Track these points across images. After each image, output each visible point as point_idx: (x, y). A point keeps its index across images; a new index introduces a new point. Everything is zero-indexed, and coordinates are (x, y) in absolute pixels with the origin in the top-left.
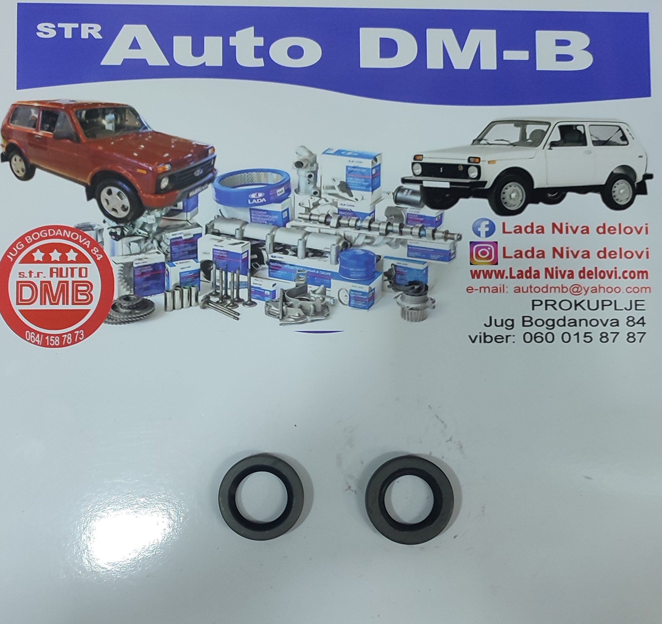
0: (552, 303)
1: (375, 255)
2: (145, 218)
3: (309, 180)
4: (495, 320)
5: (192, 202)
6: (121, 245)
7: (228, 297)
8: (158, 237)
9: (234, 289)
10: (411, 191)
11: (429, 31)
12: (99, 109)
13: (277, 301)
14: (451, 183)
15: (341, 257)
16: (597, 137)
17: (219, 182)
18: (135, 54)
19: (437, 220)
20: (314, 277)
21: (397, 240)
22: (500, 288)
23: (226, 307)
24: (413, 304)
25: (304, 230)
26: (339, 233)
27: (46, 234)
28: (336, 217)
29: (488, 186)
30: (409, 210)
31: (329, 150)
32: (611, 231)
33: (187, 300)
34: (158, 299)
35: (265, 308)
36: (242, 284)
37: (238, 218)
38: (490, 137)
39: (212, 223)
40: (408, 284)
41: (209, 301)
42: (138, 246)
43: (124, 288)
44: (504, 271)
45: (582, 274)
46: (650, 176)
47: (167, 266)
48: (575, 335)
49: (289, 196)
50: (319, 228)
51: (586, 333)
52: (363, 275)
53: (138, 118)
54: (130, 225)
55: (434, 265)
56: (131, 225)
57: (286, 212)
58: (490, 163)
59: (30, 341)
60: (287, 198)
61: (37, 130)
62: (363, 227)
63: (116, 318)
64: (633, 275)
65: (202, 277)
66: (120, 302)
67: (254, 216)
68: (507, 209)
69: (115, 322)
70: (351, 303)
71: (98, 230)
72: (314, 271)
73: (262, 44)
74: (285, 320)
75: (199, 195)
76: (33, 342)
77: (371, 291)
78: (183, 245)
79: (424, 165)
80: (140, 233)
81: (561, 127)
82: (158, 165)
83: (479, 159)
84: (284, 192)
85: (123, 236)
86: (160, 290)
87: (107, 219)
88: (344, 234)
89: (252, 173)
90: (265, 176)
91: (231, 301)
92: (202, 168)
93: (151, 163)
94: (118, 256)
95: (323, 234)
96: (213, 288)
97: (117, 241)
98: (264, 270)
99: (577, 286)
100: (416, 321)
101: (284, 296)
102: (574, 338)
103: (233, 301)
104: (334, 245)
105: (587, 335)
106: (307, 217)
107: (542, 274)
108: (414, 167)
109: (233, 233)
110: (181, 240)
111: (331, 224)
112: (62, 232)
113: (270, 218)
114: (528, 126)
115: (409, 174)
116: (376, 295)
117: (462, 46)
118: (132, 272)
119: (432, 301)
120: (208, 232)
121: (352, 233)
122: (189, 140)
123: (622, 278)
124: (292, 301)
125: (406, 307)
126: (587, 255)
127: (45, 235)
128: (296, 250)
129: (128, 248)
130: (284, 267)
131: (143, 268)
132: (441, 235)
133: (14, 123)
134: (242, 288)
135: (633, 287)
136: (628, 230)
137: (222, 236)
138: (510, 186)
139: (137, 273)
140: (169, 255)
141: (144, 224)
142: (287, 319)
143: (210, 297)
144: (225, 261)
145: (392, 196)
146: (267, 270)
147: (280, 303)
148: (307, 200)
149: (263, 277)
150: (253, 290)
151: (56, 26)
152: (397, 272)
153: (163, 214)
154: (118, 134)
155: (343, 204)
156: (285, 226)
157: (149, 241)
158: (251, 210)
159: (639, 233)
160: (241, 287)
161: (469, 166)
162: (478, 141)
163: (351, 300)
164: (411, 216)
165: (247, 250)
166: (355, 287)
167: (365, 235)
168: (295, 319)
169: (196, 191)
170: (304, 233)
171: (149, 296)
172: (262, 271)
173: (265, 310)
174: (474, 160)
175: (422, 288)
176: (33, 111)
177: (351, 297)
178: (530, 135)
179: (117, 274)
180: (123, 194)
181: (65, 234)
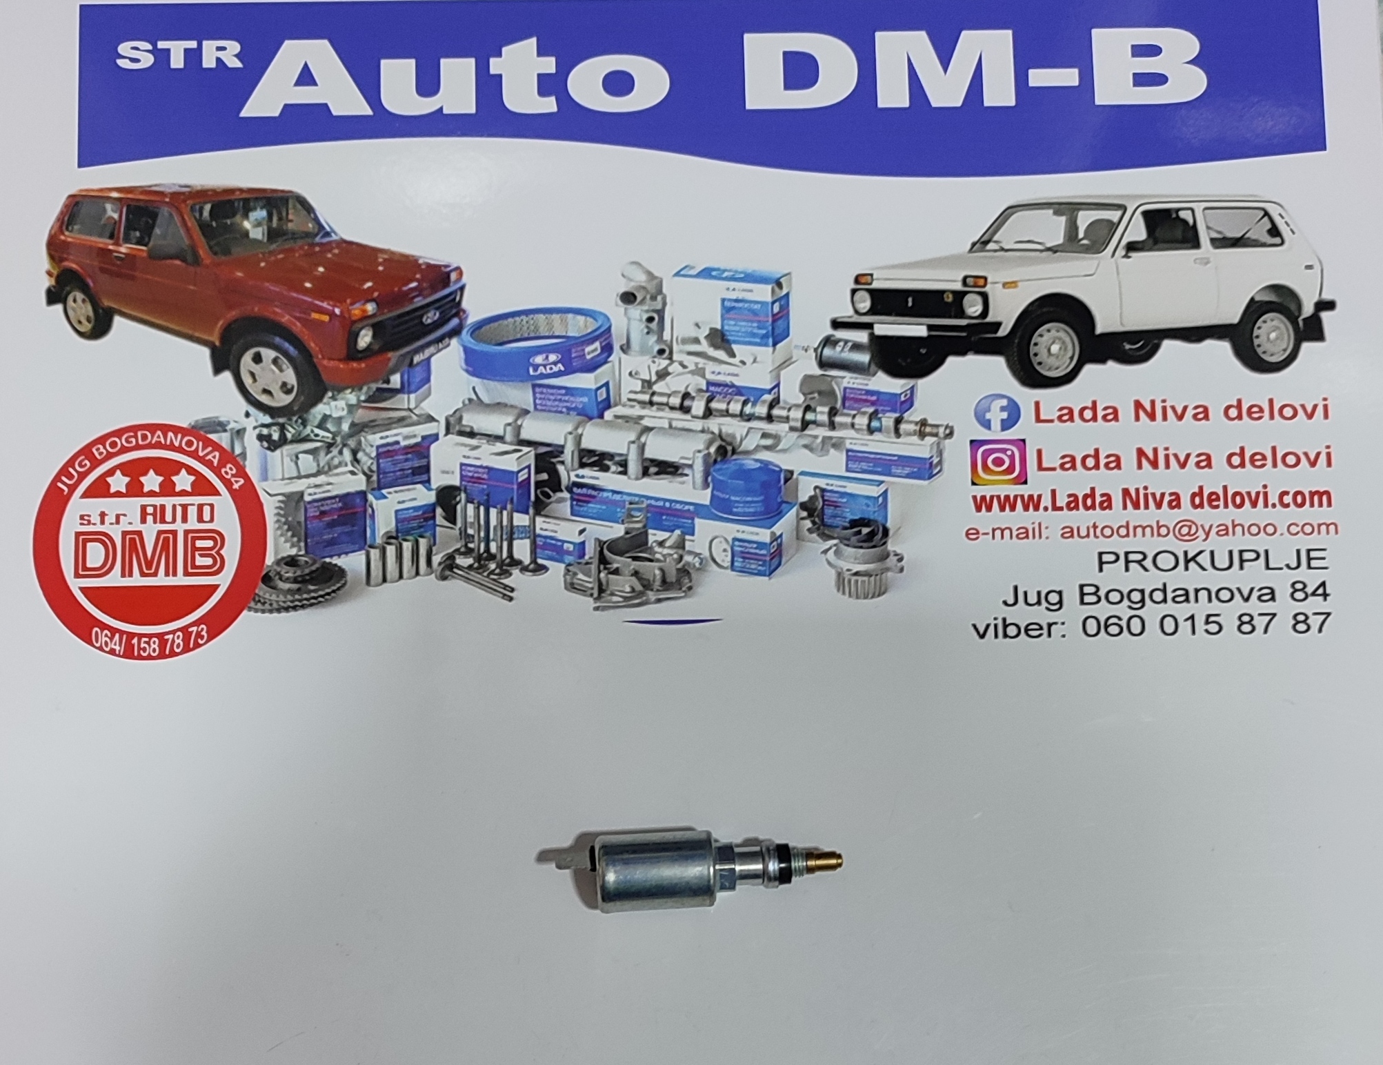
0: (1140, 557)
1: (781, 470)
2: (327, 407)
3: (647, 327)
4: (1026, 593)
5: (418, 374)
6: (280, 459)
7: (492, 557)
8: (352, 443)
9: (502, 541)
10: (850, 344)
11: (881, 37)
12: (236, 199)
13: (587, 563)
14: (930, 328)
15: (714, 473)
16: (1219, 229)
17: (471, 335)
18: (306, 95)
19: (903, 398)
20: (663, 514)
21: (825, 439)
22: (1034, 529)
23: (488, 577)
24: (859, 563)
25: (639, 424)
26: (708, 429)
27: (133, 440)
28: (703, 397)
29: (1003, 332)
30: (849, 380)
31: (688, 268)
32: (1254, 412)
33: (410, 563)
34: (352, 562)
35: (565, 576)
36: (519, 531)
37: (509, 404)
38: (1006, 236)
39: (457, 413)
40: (847, 525)
41: (454, 566)
42: (314, 458)
43: (286, 541)
44: (1040, 497)
45: (1197, 501)
46: (1330, 305)
47: (370, 497)
48: (1187, 620)
49: (610, 359)
50: (669, 419)
51: (1209, 616)
52: (759, 509)
53: (312, 215)
54: (296, 421)
55: (899, 488)
56: (300, 421)
57: (604, 389)
58: (1007, 286)
59: (101, 649)
60: (606, 362)
61: (117, 244)
62: (757, 415)
63: (270, 600)
64: (1300, 499)
65: (440, 519)
66: (279, 569)
67: (540, 399)
68: (1041, 375)
69: (269, 607)
70: (736, 564)
71: (234, 431)
72: (661, 504)
73: (553, 70)
74: (603, 600)
75: (433, 359)
76: (107, 649)
77: (776, 539)
78: (401, 457)
79: (874, 293)
80: (317, 435)
81: (1146, 214)
82: (352, 304)
83: (985, 279)
84: (599, 351)
85: (283, 441)
86: (357, 546)
87: (252, 410)
88: (720, 431)
89: (536, 315)
90: (562, 320)
91: (497, 563)
92: (437, 309)
93: (339, 301)
94: (274, 480)
95: (676, 432)
96: (461, 539)
97: (273, 451)
98: (562, 503)
99: (1189, 523)
100: (866, 598)
101: (601, 552)
102: (1185, 627)
103: (501, 565)
104: (699, 451)
105: (1212, 619)
106: (646, 397)
107: (1117, 500)
108: (855, 298)
109: (501, 433)
110: (397, 447)
111: (694, 412)
112: (165, 438)
113: (573, 402)
114: (1081, 214)
115: (846, 312)
116: (783, 547)
117: (945, 62)
118: (302, 511)
119: (897, 557)
120: (451, 431)
121: (734, 428)
122: (413, 256)
123: (1278, 506)
124: (618, 561)
125: (845, 569)
126: (1206, 461)
127: (131, 442)
128: (623, 463)
129: (293, 465)
130: (600, 495)
131: (323, 502)
133: (71, 231)
134: (518, 538)
135: (1301, 524)
136: (1288, 412)
137: (480, 439)
138: (1049, 331)
139: (312, 512)
140: (375, 478)
141: (326, 418)
142: (609, 598)
143: (454, 558)
144: (485, 486)
145: (814, 355)
146: (569, 503)
147: (594, 567)
148: (646, 366)
149: (559, 517)
150: (540, 541)
151: (155, 45)
152: (826, 503)
153: (363, 398)
154: (273, 247)
155: (716, 372)
156: (601, 416)
157: (335, 451)
158: (534, 386)
159: (1310, 416)
160: (515, 536)
161: (966, 293)
162: (982, 243)
163: (736, 559)
164: (851, 393)
165: (528, 465)
166: (743, 532)
167: (762, 432)
168: (626, 599)
169: (427, 352)
170: (639, 430)
171: (335, 558)
172: (559, 505)
173: (565, 581)
174: (975, 283)
175: (877, 534)
176: (109, 207)
177: (735, 553)
178: (1086, 231)
179: (272, 516)
180: (284, 362)
181: (171, 440)
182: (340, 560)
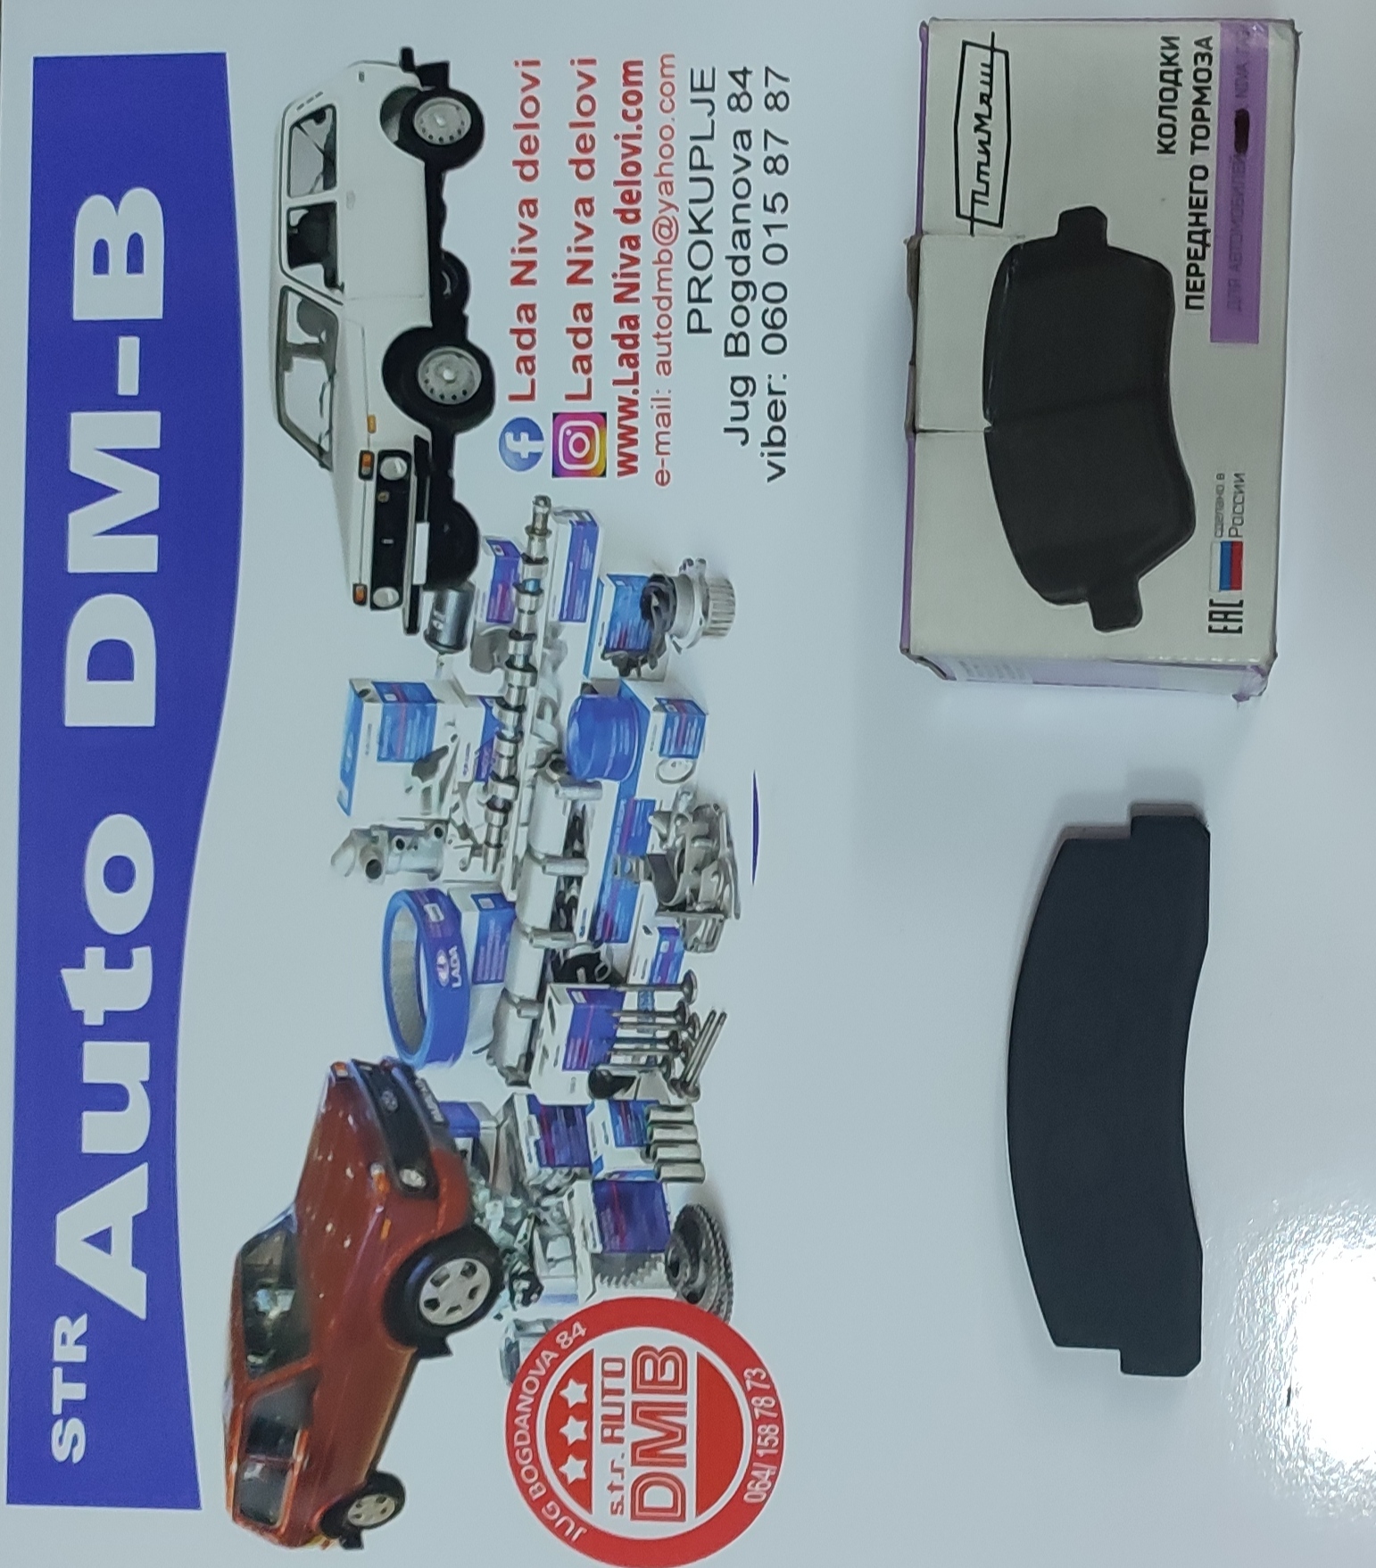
0: (695, 285)
1: (581, 697)
2: (492, 1224)
3: (409, 848)
4: (734, 419)
5: (456, 1117)
6: (551, 1280)
7: (674, 1036)
8: (536, 1196)
9: (654, 1024)
10: (436, 613)
11: (74, 566)
12: (244, 1325)
13: (684, 925)
14: (419, 519)
15: (583, 775)
16: (314, 179)
17: (411, 1053)
18: (123, 1241)
19: (502, 553)
20: (629, 836)
21: (546, 645)
22: (659, 407)
23: (697, 1042)
24: (693, 611)
25: (523, 860)
26: (529, 780)
27: (525, 1451)
28: (493, 786)
29: (426, 434)
30: (478, 616)
31: (341, 800)
32: (530, 146)
33: (679, 1131)
34: (676, 1198)
35: (700, 952)
36: (643, 1004)
38: (314, 427)
39: (503, 1072)
40: (647, 623)
41: (683, 1080)
42: (552, 1240)
44: (621, 399)
45: (631, 216)
46: (407, 55)
47: (600, 1176)
48: (770, 234)
49: (445, 892)
50: (518, 826)
51: (766, 208)
52: (627, 725)
53: (265, 1236)
54: (508, 1260)
55: (608, 560)
56: (508, 1256)
58: (372, 427)
59: (769, 1493)
60: (449, 897)
61: (292, 1466)
62: (516, 724)
63: (717, 1295)
64: (632, 97)
65: (628, 1095)
66: (681, 1284)
67: (490, 976)
68: (478, 391)
69: (726, 1295)
70: (690, 753)
71: (517, 1332)
72: (617, 838)
74: (727, 906)
75: (440, 1098)
76: (770, 1485)
77: (663, 706)
78: (554, 1139)
79: (378, 582)
80: (525, 1236)
81: (293, 263)
82: (371, 1192)
83: (363, 453)
84: (435, 905)
85: (531, 1275)
86: (656, 1192)
87: (494, 1311)
88: (533, 767)
89: (392, 977)
90: (399, 948)
91: (681, 1030)
92: (380, 1092)
93: (367, 1208)
94: (577, 1287)
95: (533, 817)
96: (651, 1071)
97: (542, 1288)
98: (612, 953)
99: (657, 228)
100: (734, 604)
101: (672, 909)
102: (777, 236)
103: (683, 1026)
104: (557, 792)
105: (769, 204)
106: (492, 852)
107: (627, 309)
108: (382, 605)
109: (530, 1021)
110: (541, 1142)
111: (510, 797)
112: (525, 1413)
113: (494, 939)
114: (290, 338)
115: (398, 616)
116: (672, 696)
117: (106, 492)
118: (614, 1255)
119: (687, 567)
120: (524, 1079)
121: (530, 751)
122: (317, 1120)
123: (640, 122)
124: (683, 889)
125: (699, 627)
126: (585, 204)
127: (527, 1453)
128: (567, 880)
129: (558, 1265)
130: (605, 908)
131: (604, 1231)
132: (536, 543)
133: (275, 1519)
134: (652, 1004)
135: (662, 97)
136: (530, 107)
137: (535, 1048)
138: (427, 381)
139: (616, 1242)
140: (577, 1170)
141: (505, 1225)
142: (725, 901)
143: (674, 1080)
144: (591, 1042)
145: (446, 656)
146: (614, 946)
147: (689, 918)
148: (454, 852)
149: (628, 957)
150: (657, 978)
151: (57, 1418)
152: (621, 646)
153: (483, 1182)
154: (302, 1283)
155: (465, 770)
156: (512, 905)
157: (544, 1216)
158: (475, 982)
159: (535, 82)
160: (650, 1008)
161: (379, 476)
162: (322, 456)
163: (684, 753)
164: (494, 614)
165: (566, 992)
166: (653, 743)
167: (536, 718)
168: (726, 883)
169: (431, 1105)
170: (531, 861)
171: (669, 1219)
172: (615, 956)
173: (706, 951)
174: (366, 465)
175: (660, 589)
176: (247, 1475)
177: (675, 753)
178: (310, 333)
179: (617, 1290)
180: (435, 1274)
181: (527, 1406)
182: (672, 1213)
